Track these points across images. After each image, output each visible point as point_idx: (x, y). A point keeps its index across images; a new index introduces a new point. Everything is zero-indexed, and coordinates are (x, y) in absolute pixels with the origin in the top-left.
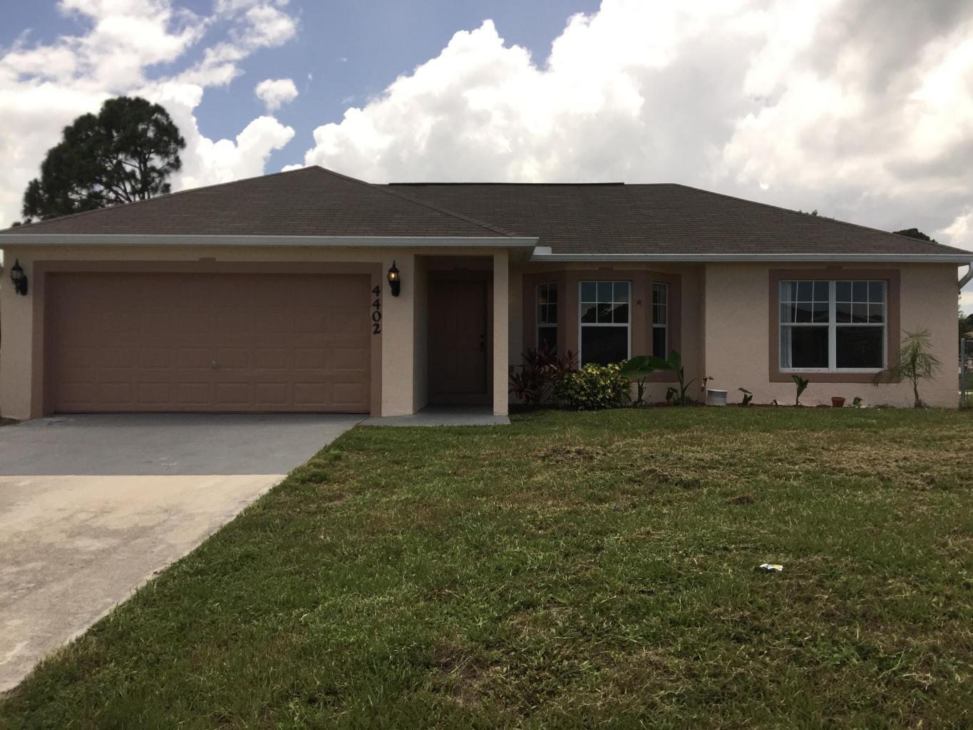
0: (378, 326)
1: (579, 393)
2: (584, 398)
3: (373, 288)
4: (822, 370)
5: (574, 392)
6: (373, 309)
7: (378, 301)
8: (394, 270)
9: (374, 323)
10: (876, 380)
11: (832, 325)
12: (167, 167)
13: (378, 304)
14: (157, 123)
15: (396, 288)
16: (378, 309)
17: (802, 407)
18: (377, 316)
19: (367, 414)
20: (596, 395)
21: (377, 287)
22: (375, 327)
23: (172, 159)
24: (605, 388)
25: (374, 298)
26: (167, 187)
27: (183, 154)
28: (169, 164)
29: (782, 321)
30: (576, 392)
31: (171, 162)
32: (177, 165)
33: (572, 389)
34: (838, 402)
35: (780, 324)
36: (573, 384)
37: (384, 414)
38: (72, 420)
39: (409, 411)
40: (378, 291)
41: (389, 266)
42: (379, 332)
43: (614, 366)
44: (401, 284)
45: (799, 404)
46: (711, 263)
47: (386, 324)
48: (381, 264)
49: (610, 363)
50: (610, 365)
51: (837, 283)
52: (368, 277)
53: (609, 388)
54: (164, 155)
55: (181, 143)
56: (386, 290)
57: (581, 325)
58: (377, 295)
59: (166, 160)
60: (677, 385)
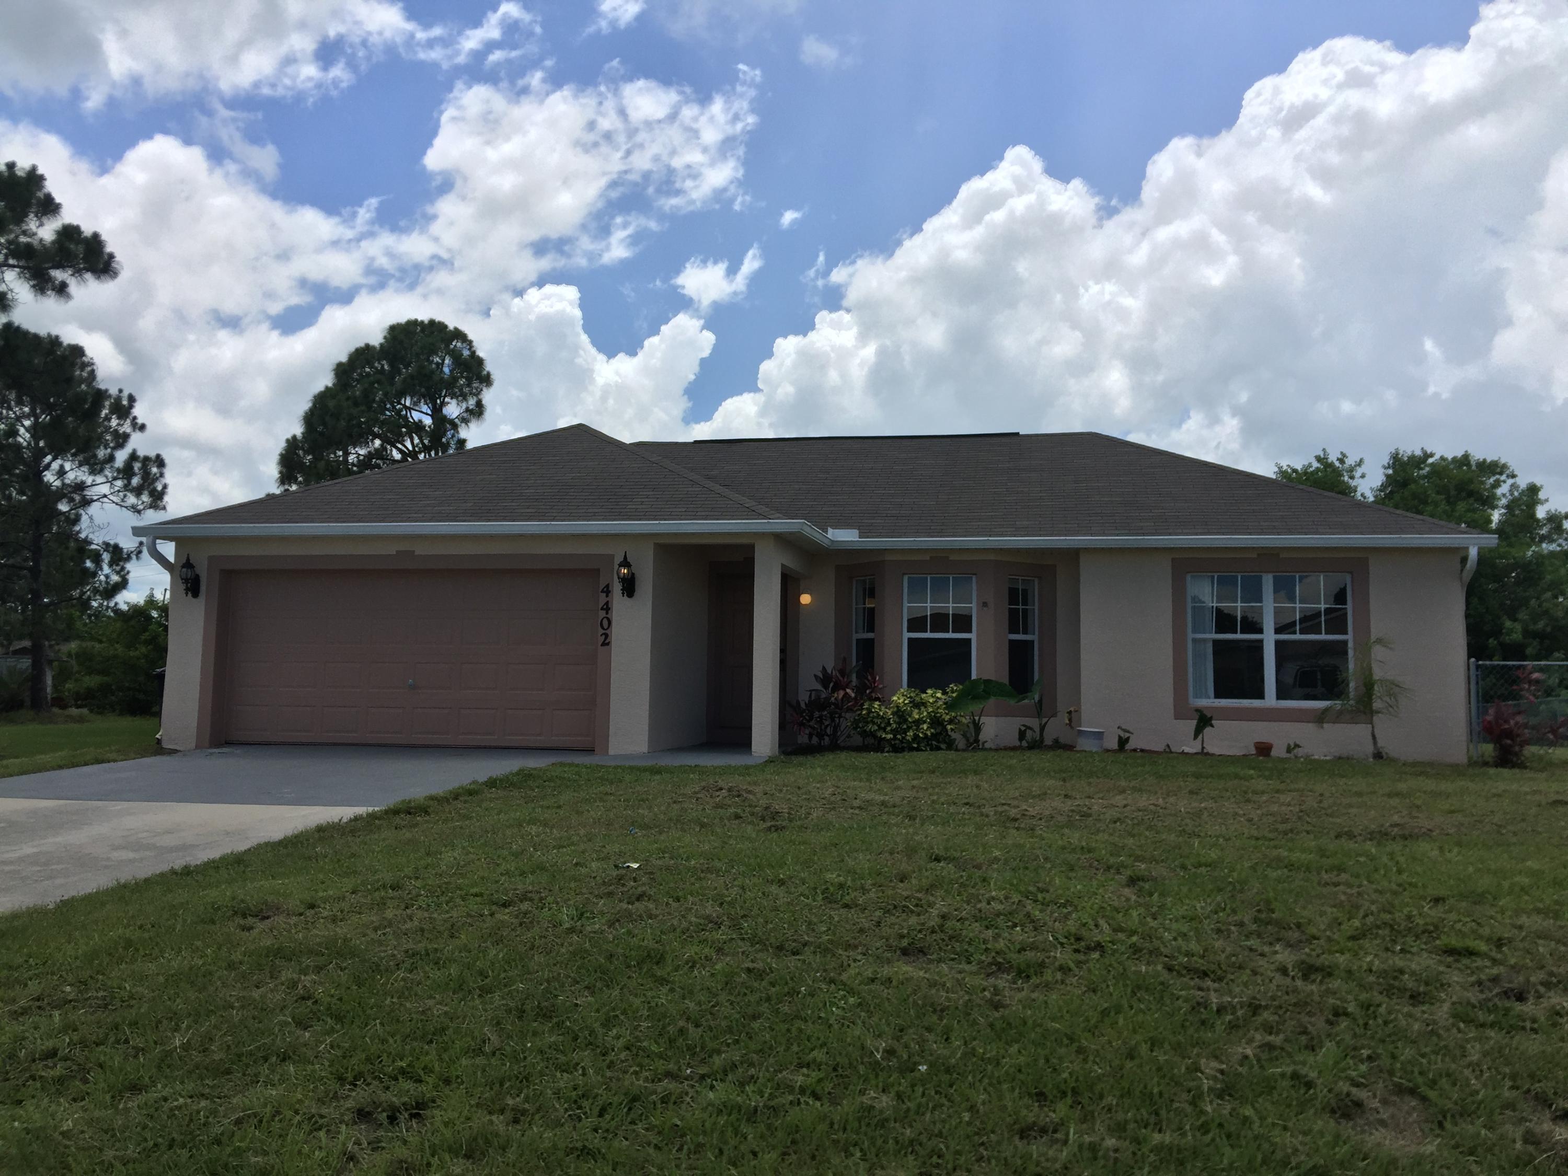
0: (606, 636)
1: (884, 729)
2: (890, 736)
3: (602, 587)
4: (1256, 703)
5: (876, 728)
6: (602, 614)
7: (607, 603)
8: (625, 563)
9: (601, 631)
10: (1320, 718)
11: (1269, 639)
12: (465, 415)
13: (607, 608)
14: (456, 356)
15: (629, 586)
16: (607, 613)
17: (1207, 754)
18: (605, 623)
19: (591, 751)
20: (905, 732)
21: (607, 586)
22: (604, 637)
23: (472, 402)
24: (918, 722)
25: (603, 599)
26: (462, 442)
27: (488, 396)
28: (467, 410)
29: (1194, 631)
30: (880, 728)
31: (471, 407)
32: (478, 411)
33: (874, 723)
34: (1264, 749)
35: (1191, 635)
36: (874, 717)
37: (611, 752)
38: (238, 751)
39: (644, 748)
40: (607, 591)
41: (619, 559)
42: (608, 644)
43: (935, 693)
44: (637, 583)
45: (1205, 751)
46: (1087, 550)
47: (617, 632)
48: (613, 556)
49: (931, 687)
50: (930, 691)
51: (1274, 577)
52: (596, 572)
53: (925, 722)
54: (460, 398)
55: (487, 380)
56: (617, 588)
57: (907, 635)
58: (607, 596)
59: (464, 405)
60: (1034, 723)
